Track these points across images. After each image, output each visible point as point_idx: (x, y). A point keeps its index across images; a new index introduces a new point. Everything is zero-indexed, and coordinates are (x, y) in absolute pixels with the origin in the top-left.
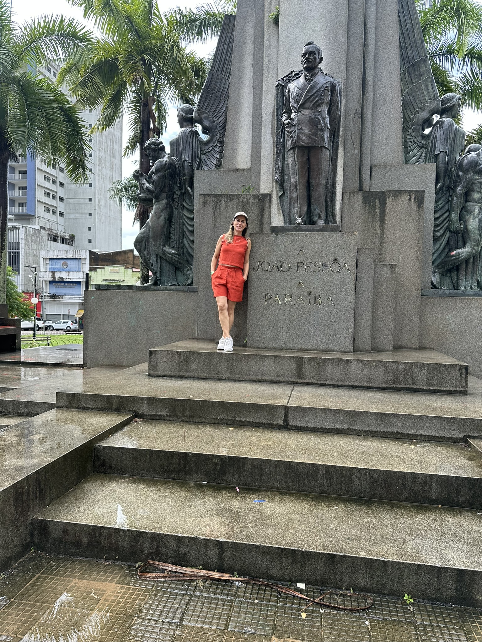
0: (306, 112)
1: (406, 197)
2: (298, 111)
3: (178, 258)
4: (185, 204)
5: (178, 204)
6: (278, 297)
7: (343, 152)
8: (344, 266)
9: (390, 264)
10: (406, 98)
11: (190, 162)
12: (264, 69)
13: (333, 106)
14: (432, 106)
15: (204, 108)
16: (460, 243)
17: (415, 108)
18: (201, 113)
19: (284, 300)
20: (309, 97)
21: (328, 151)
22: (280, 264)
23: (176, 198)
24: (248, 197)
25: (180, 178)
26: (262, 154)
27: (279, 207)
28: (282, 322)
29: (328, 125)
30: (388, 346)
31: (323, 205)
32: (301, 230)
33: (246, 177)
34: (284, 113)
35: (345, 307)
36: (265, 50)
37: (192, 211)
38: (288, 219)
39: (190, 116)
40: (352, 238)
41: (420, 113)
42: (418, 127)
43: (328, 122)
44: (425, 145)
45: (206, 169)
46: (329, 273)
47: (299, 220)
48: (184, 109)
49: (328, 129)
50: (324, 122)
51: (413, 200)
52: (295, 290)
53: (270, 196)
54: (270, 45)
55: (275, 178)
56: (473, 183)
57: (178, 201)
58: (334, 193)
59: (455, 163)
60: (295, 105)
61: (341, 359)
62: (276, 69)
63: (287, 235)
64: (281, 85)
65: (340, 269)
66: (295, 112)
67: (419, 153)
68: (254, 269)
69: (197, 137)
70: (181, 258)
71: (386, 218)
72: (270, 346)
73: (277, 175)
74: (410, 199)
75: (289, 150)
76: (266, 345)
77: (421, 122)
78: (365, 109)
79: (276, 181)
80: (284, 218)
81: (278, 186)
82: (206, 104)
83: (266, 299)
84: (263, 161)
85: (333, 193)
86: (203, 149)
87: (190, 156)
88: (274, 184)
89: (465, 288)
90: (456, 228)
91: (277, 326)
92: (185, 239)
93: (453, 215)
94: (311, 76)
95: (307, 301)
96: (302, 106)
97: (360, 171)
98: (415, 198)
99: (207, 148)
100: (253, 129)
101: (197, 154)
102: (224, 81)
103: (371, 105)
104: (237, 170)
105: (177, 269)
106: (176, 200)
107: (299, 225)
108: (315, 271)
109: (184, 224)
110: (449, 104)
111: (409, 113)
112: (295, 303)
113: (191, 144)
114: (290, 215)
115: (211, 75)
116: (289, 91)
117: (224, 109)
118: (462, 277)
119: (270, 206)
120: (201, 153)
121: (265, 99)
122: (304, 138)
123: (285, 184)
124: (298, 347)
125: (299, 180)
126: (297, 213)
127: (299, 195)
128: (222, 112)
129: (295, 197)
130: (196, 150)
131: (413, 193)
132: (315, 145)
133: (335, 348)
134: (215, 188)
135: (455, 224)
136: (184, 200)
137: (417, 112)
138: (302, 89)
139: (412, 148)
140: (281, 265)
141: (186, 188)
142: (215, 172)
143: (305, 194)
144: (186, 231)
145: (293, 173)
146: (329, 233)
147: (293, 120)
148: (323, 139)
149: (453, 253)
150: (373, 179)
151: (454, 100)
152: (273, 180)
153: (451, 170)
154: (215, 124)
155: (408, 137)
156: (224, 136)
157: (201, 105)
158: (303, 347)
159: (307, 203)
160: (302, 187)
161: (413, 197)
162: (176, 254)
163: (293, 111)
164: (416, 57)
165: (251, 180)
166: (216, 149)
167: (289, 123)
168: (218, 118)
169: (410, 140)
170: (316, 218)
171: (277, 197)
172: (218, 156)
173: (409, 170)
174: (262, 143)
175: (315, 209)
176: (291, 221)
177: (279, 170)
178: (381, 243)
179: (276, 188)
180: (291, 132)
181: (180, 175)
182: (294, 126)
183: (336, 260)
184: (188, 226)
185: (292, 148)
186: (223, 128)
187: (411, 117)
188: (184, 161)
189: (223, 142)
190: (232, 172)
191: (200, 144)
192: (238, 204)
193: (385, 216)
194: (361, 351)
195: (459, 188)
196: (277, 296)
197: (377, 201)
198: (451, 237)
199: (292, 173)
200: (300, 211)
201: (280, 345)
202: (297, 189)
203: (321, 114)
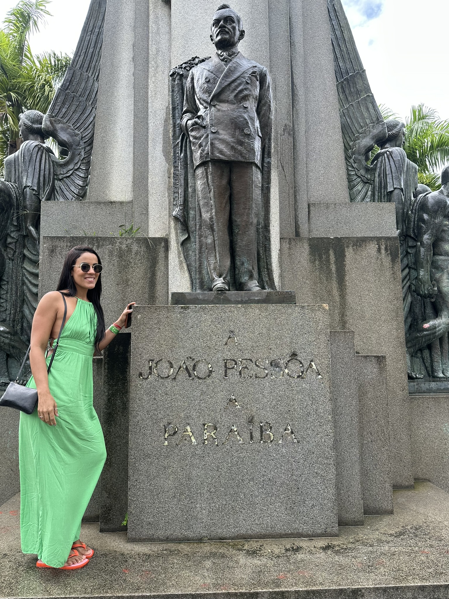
0: (224, 107)
1: (372, 248)
2: (210, 104)
3: (11, 339)
4: (26, 252)
5: (15, 252)
6: (189, 430)
7: (277, 178)
8: (310, 366)
9: (375, 357)
10: (343, 120)
11: (36, 188)
12: (150, 60)
13: (264, 105)
14: (375, 131)
15: (61, 115)
16: (429, 311)
17: (355, 133)
18: (54, 121)
19: (202, 435)
20: (228, 83)
21: (259, 173)
22: (192, 364)
23: (10, 243)
24: (129, 241)
25: (18, 213)
26: (150, 180)
27: (182, 258)
28: (199, 482)
29: (259, 130)
30: (385, 503)
31: (254, 256)
32: (227, 301)
33: (126, 213)
34: (186, 112)
35: (318, 445)
36: (150, 35)
37: (35, 263)
38: (199, 279)
39: (39, 126)
40: (319, 314)
41: (361, 139)
42: (360, 157)
43: (259, 127)
44: (370, 180)
45: (61, 200)
46: (284, 379)
47: (219, 283)
48: (29, 116)
49: (260, 137)
50: (253, 125)
51: (383, 251)
52: (222, 415)
53: (166, 241)
54: (158, 29)
55: (174, 213)
56: (443, 231)
57: (14, 248)
58: (268, 239)
59: (410, 204)
60: (205, 97)
61: (341, 590)
62: (168, 62)
63: (204, 309)
64: (178, 73)
65: (302, 372)
66: (206, 108)
67: (364, 190)
68: (141, 374)
69: (49, 156)
70: (16, 338)
71: (347, 278)
72: (178, 534)
73: (177, 209)
74: (379, 250)
75: (198, 167)
76: (169, 533)
77: (363, 151)
78: (296, 126)
79: (176, 218)
80: (191, 277)
81: (179, 226)
82: (64, 110)
83: (166, 435)
84: (151, 190)
85: (266, 238)
86: (58, 173)
87: (36, 181)
88: (172, 223)
89: (443, 373)
90: (428, 290)
91: (189, 490)
92: (25, 306)
93: (422, 273)
94: (230, 56)
95: (247, 436)
96: (218, 98)
97: (296, 210)
98: (386, 249)
99: (65, 171)
100: (134, 144)
101: (47, 179)
102: (91, 81)
103: (303, 120)
104: (111, 202)
105: (8, 356)
106: (10, 246)
107: (221, 290)
108: (258, 375)
109: (24, 283)
110: (394, 132)
111: (348, 139)
112: (224, 440)
113: (38, 164)
114: (200, 272)
115: (72, 71)
116: (193, 79)
117: (92, 118)
118: (437, 357)
119: (167, 257)
120: (54, 179)
121: (153, 102)
122: (222, 147)
123: (191, 223)
124: (233, 531)
125: (216, 215)
126: (215, 269)
127: (218, 240)
128: (88, 123)
129: (211, 244)
130: (47, 172)
131: (383, 242)
132: (240, 159)
133: (304, 528)
134: (75, 228)
135: (427, 286)
136: (24, 246)
137: (358, 138)
138: (216, 71)
139: (355, 182)
140: (195, 366)
141: (27, 228)
142: (75, 205)
143: (227, 238)
144: (28, 295)
145: (207, 204)
146: (279, 306)
147: (203, 119)
148: (252, 150)
149: (426, 326)
150: (313, 221)
151: (398, 127)
152: (170, 216)
153: (407, 213)
154: (78, 138)
155: (350, 169)
156: (90, 154)
157: (57, 111)
158: (243, 532)
159: (229, 254)
160: (220, 227)
161: (383, 247)
162: (7, 333)
163: (201, 107)
164: (350, 70)
165: (132, 217)
166: (78, 173)
167: (196, 123)
168: (81, 130)
169: (352, 173)
170: (245, 278)
171: (177, 244)
172: (81, 183)
173: (360, 210)
174: (150, 164)
175: (243, 264)
176: (203, 282)
177: (181, 201)
178: (343, 315)
179: (176, 229)
180: (199, 138)
181: (18, 209)
182: (204, 127)
183: (294, 355)
184: (31, 287)
185: (203, 164)
186: (89, 145)
187: (351, 144)
188: (25, 187)
189: (88, 163)
190: (102, 205)
191: (53, 166)
192: (111, 253)
193: (345, 275)
194: (347, 525)
195: (426, 237)
196: (188, 428)
197: (331, 252)
198: (415, 303)
199: (204, 205)
200: (220, 266)
201: (199, 530)
202: (213, 230)
203: (247, 111)
